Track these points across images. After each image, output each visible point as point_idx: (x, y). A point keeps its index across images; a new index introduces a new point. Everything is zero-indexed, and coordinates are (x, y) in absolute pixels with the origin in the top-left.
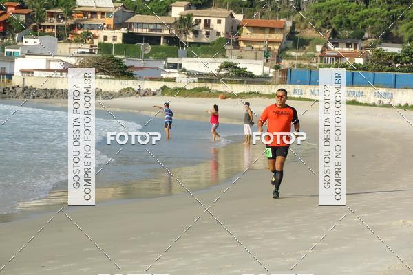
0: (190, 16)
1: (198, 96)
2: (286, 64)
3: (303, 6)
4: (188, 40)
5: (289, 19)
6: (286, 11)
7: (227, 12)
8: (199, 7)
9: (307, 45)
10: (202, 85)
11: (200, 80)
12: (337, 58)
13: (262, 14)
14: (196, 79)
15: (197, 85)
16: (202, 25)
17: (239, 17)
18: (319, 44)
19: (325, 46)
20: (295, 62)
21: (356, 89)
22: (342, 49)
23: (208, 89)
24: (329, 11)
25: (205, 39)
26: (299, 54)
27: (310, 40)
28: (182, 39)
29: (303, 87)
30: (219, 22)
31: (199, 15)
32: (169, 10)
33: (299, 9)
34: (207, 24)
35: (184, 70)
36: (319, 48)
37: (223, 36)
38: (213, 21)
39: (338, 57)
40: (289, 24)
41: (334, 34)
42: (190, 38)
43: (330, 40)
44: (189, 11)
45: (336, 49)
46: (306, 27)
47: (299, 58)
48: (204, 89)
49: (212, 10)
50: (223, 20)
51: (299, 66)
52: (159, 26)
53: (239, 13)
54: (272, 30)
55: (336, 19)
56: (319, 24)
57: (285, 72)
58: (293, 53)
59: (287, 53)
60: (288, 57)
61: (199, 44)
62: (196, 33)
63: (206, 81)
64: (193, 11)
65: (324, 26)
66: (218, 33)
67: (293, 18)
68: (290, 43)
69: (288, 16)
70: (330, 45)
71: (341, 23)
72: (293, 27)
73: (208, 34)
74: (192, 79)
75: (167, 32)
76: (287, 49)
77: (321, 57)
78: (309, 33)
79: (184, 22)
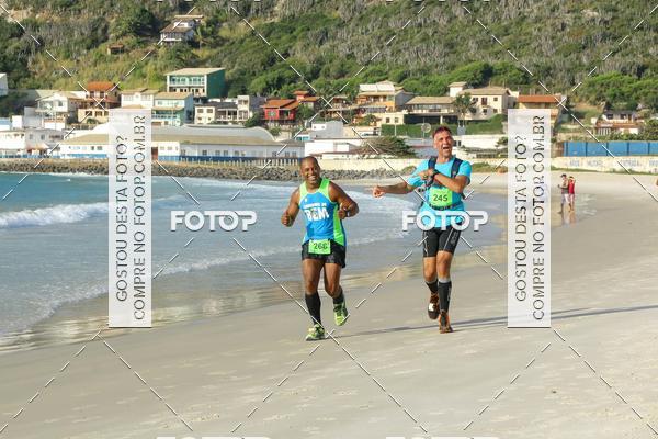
0: (468, 95)
1: (478, 171)
2: (562, 137)
3: (577, 81)
4: (466, 118)
5: (563, 94)
6: (560, 86)
7: (503, 90)
8: (476, 86)
9: (583, 117)
10: (481, 161)
11: (478, 156)
12: (612, 129)
13: (538, 90)
14: (475, 155)
15: (477, 161)
16: (479, 103)
17: (515, 94)
18: (593, 116)
19: (600, 119)
20: (571, 135)
21: (632, 158)
22: (617, 120)
23: (487, 164)
24: (602, 85)
25: (483, 117)
26: (574, 127)
27: (585, 113)
28: (461, 117)
29: (579, 158)
30: (496, 99)
31: (477, 94)
32: (447, 90)
33: (573, 84)
34: (484, 102)
35: (464, 147)
36: (594, 120)
37: (500, 112)
38: (490, 99)
39: (614, 128)
40: (564, 98)
41: (608, 106)
42: (468, 116)
43: (604, 113)
44: (466, 91)
45: (611, 121)
46: (580, 101)
47: (575, 131)
48: (483, 164)
49: (489, 89)
50: (500, 98)
51: (575, 138)
52: (439, 107)
53: (515, 90)
54: (547, 105)
55: (610, 91)
56: (593, 98)
57: (561, 144)
58: (569, 127)
59: (563, 126)
60: (564, 130)
61: (477, 121)
62: (474, 111)
63: (485, 156)
64: (471, 90)
65: (598, 99)
66: (495, 111)
67: (567, 93)
68: (566, 117)
69: (562, 91)
70: (604, 117)
71: (615, 95)
72: (568, 101)
73: (485, 111)
74: (471, 155)
75: (445, 111)
76: (563, 122)
77: (596, 129)
78: (584, 107)
79: (462, 102)
